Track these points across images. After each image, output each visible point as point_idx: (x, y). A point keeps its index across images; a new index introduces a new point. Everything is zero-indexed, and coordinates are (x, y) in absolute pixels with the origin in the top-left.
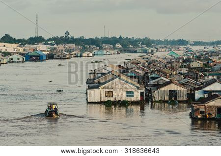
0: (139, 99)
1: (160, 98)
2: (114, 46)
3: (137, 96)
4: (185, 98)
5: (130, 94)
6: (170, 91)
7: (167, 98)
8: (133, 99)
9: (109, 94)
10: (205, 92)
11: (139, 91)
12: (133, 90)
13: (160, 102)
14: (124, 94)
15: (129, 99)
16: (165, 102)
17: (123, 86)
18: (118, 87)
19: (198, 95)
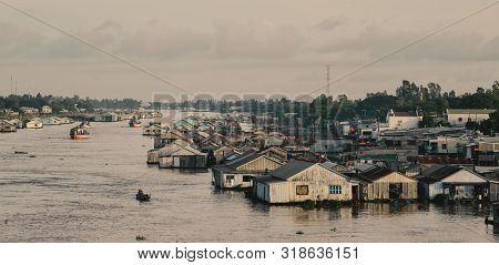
0: (351, 197)
1: (375, 196)
2: (40, 110)
3: (346, 193)
4: (415, 196)
5: (335, 189)
6: (392, 186)
7: (386, 196)
8: (341, 197)
9: (303, 189)
10: (445, 185)
11: (351, 185)
12: (340, 183)
13: (375, 201)
14: (327, 189)
15: (334, 197)
16: (383, 201)
17: (324, 176)
18: (317, 178)
19: (434, 190)
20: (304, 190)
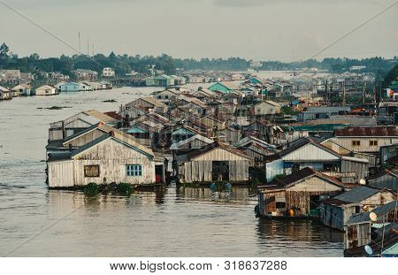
0: (154, 180)
1: (194, 178)
2: (100, 72)
3: (148, 175)
4: (246, 177)
5: (133, 169)
6: (215, 163)
7: (208, 178)
8: (141, 180)
9: (92, 170)
10: (286, 164)
11: (153, 164)
12: (139, 162)
13: (195, 185)
14: (123, 169)
15: (132, 180)
16: (204, 185)
17: (118, 152)
18: (111, 155)
19: (272, 170)
20: (94, 171)
